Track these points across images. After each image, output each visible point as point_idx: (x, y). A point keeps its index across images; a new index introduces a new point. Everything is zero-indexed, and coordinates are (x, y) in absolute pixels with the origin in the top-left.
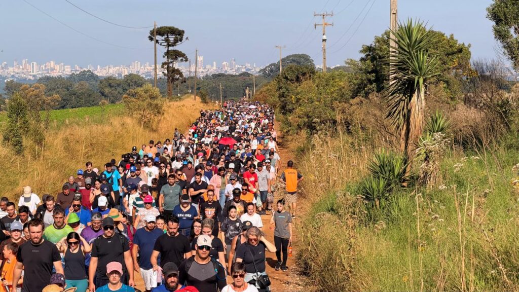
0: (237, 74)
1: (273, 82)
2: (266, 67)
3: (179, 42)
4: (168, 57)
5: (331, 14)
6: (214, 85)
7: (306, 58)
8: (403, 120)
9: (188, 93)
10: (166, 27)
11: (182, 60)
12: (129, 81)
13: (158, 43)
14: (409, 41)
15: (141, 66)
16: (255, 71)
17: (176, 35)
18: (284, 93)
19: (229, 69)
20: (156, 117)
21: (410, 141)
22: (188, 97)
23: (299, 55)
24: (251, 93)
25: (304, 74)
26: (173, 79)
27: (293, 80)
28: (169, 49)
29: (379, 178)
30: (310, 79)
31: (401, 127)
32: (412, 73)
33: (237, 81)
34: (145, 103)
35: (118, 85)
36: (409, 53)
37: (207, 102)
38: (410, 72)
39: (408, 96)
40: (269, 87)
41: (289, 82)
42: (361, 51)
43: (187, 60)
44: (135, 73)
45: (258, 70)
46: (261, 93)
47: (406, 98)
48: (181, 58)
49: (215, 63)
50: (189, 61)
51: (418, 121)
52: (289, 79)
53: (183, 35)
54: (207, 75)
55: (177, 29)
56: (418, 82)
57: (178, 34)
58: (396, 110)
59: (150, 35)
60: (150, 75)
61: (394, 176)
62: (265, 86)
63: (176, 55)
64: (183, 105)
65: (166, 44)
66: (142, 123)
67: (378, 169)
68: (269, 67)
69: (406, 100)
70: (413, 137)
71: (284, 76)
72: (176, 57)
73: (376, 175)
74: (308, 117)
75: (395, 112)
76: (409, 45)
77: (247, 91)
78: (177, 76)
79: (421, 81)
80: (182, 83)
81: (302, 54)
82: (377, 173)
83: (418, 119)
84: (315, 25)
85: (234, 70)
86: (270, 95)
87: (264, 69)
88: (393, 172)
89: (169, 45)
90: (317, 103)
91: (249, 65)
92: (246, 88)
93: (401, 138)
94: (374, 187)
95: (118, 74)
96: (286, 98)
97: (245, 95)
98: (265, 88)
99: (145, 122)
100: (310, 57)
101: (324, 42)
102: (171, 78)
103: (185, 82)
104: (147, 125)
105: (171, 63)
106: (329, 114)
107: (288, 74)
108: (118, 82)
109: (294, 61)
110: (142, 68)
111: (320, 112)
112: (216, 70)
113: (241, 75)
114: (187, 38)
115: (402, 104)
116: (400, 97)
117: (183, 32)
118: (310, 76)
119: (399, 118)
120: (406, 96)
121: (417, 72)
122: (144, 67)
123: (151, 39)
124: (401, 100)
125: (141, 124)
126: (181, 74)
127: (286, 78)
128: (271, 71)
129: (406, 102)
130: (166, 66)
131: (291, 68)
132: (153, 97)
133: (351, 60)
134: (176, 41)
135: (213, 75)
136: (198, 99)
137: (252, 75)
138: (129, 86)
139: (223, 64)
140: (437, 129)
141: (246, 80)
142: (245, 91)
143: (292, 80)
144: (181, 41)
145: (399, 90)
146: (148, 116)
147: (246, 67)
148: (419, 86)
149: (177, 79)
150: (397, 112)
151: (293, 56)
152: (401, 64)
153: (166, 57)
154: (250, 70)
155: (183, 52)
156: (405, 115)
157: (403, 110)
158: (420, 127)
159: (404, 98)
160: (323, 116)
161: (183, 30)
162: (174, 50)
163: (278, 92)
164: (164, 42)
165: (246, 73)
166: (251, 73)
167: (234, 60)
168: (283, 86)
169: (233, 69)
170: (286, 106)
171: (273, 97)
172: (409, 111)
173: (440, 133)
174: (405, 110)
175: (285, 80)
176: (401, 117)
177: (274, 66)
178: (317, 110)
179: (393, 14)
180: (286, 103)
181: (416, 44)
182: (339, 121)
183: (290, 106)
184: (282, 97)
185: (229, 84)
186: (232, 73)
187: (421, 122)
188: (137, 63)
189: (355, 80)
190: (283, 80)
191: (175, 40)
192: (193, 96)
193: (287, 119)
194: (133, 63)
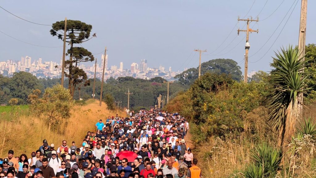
0: (148, 79)
1: (190, 90)
2: (184, 72)
3: (86, 39)
4: (71, 55)
5: (256, 19)
6: (120, 90)
7: (232, 64)
8: (281, 123)
9: (92, 97)
10: (72, 21)
11: (87, 59)
12: (18, 80)
13: (61, 38)
14: (288, 62)
15: (32, 63)
16: (170, 76)
17: (82, 30)
18: (199, 101)
19: (139, 72)
20: (64, 119)
21: (285, 139)
22: (92, 102)
23: (224, 60)
24: (164, 102)
25: (221, 84)
26: (75, 80)
27: (209, 89)
28: (74, 46)
29: (259, 166)
30: (226, 89)
31: (279, 128)
32: (290, 87)
33: (147, 88)
34: (54, 105)
35: (5, 84)
36: (288, 71)
37: (114, 109)
38: (288, 87)
39: (286, 105)
40: (184, 95)
41: (204, 91)
42: (272, 65)
43: (92, 59)
44: (24, 70)
45: (174, 76)
46: (175, 102)
47: (284, 106)
48: (87, 57)
49: (122, 63)
50: (95, 61)
51: (292, 124)
52: (204, 88)
53: (90, 31)
54: (111, 78)
55: (84, 24)
56: (293, 94)
57: (85, 29)
58: (276, 115)
59: (52, 28)
60: (42, 75)
61: (271, 165)
62: (180, 94)
63: (81, 53)
64: (89, 110)
65: (70, 40)
66: (50, 124)
67: (259, 160)
68: (186, 72)
69: (284, 107)
70: (287, 136)
71: (200, 84)
72: (80, 56)
73: (257, 163)
74: (219, 125)
75: (275, 116)
76: (289, 66)
77: (159, 99)
78: (81, 78)
79: (295, 93)
80: (85, 85)
81: (227, 60)
82: (258, 162)
83: (291, 122)
84: (238, 31)
85: (145, 74)
86: (185, 105)
87: (181, 75)
88: (270, 162)
89: (73, 42)
90: (227, 112)
91: (163, 68)
92: (158, 96)
93: (279, 137)
94: (254, 172)
95: (4, 71)
96: (200, 107)
97: (157, 104)
98: (180, 97)
99: (52, 124)
100: (237, 63)
101: (247, 50)
102: (73, 80)
103: (89, 84)
104: (55, 127)
105: (74, 62)
106: (237, 123)
107: (204, 83)
108: (5, 81)
109: (218, 67)
110: (33, 64)
111: (230, 121)
112: (123, 72)
113: (152, 80)
114: (94, 35)
115: (281, 110)
116: (280, 105)
117: (91, 27)
118: (227, 86)
119: (278, 121)
120: (285, 105)
121: (293, 87)
122: (36, 63)
123: (54, 33)
124: (280, 107)
125: (48, 125)
126: (84, 75)
127: (202, 86)
128: (190, 77)
129: (284, 109)
130: (68, 66)
131: (207, 76)
132: (62, 98)
133: (262, 72)
134: (81, 38)
135: (119, 79)
136: (104, 105)
137: (166, 81)
138: (18, 85)
139: (132, 65)
140: (308, 132)
141: (159, 86)
142: (156, 99)
143: (207, 89)
144: (87, 37)
145: (279, 100)
146: (56, 118)
147: (159, 71)
148: (294, 97)
149: (80, 81)
150: (277, 116)
151: (217, 60)
152: (282, 79)
153: (69, 55)
154: (163, 74)
155: (89, 51)
156: (282, 119)
157: (281, 115)
158: (293, 129)
159: (283, 106)
160: (232, 124)
161: (91, 25)
162: (78, 48)
163: (192, 101)
164: (68, 37)
165: (158, 78)
166: (165, 78)
167: (146, 62)
168: (198, 94)
169: (143, 72)
170: (199, 116)
171: (188, 108)
172: (286, 116)
173: (309, 135)
174: (283, 116)
175: (200, 88)
176: (280, 120)
177: (194, 71)
178: (227, 119)
179: (302, 32)
180: (200, 112)
181: (294, 65)
182: (247, 130)
183: (204, 116)
184: (196, 106)
185: (137, 90)
186: (141, 78)
187: (294, 125)
188: (28, 58)
189: (265, 91)
190: (198, 88)
191: (80, 36)
192: (98, 102)
193: (200, 129)
194: (23, 59)
